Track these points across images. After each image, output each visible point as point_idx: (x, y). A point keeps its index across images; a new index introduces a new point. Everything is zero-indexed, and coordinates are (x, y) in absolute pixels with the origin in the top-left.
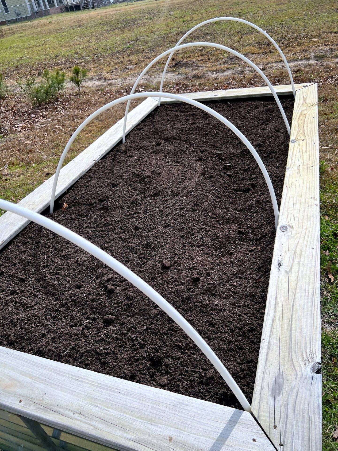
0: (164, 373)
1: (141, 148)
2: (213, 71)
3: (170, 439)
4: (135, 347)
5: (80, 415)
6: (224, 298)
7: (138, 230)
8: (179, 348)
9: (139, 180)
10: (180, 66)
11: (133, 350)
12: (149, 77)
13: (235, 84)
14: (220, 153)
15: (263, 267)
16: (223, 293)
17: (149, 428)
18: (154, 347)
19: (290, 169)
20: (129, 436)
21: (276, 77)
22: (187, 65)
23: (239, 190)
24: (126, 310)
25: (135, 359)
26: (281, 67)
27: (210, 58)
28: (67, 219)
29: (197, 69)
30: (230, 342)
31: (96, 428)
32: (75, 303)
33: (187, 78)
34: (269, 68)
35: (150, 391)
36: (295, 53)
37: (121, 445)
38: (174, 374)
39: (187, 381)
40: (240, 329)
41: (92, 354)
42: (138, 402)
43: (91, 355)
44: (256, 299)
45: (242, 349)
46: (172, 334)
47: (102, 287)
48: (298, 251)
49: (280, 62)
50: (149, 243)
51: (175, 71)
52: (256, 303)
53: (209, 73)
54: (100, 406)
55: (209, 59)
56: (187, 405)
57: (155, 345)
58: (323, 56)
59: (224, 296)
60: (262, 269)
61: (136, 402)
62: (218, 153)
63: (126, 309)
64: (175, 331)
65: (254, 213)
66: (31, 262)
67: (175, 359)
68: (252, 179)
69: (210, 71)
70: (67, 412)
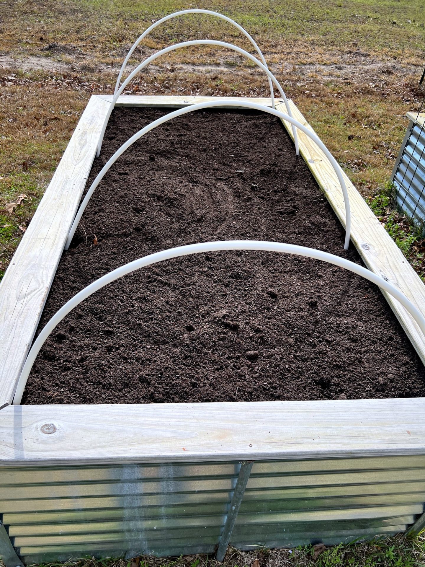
0: (338, 392)
1: (131, 163)
2: (108, 64)
3: (409, 433)
4: (295, 376)
5: (320, 439)
6: (348, 316)
7: (211, 261)
8: (338, 367)
9: (166, 203)
10: (57, 50)
11: (295, 380)
12: (13, 60)
13: (145, 85)
14: (241, 173)
15: (361, 284)
16: (345, 312)
17: (387, 430)
18: (313, 371)
19: (329, 190)
20: (377, 441)
21: (193, 82)
22: (65, 50)
23: (285, 213)
24: (262, 344)
25: (303, 387)
26: (192, 70)
27: (96, 45)
28: (109, 255)
29: (84, 58)
30: (380, 352)
31: (344, 444)
32: (203, 345)
33: (73, 68)
34: (178, 70)
35: (362, 403)
36: (201, 56)
37: (375, 450)
38: (348, 390)
39: (365, 392)
40: (380, 340)
41: (261, 391)
42: (360, 414)
43: (259, 392)
44: (375, 312)
45: (393, 355)
46: (323, 357)
47: (220, 325)
48: (392, 265)
49: (187, 64)
50: (237, 273)
51: (51, 56)
52: (377, 316)
53: (103, 66)
54: (330, 426)
55: (94, 46)
56: (400, 405)
57: (312, 369)
58: (234, 63)
59: (347, 315)
60: (362, 286)
61: (358, 414)
62: (238, 172)
63: (261, 342)
64: (325, 354)
65: (314, 235)
66: (105, 310)
67: (341, 377)
68: (289, 201)
69: (102, 63)
70: (305, 441)
